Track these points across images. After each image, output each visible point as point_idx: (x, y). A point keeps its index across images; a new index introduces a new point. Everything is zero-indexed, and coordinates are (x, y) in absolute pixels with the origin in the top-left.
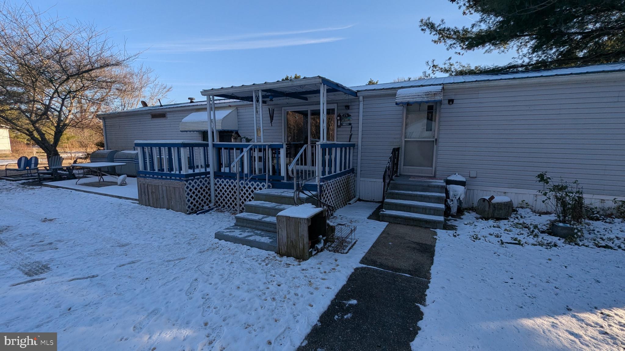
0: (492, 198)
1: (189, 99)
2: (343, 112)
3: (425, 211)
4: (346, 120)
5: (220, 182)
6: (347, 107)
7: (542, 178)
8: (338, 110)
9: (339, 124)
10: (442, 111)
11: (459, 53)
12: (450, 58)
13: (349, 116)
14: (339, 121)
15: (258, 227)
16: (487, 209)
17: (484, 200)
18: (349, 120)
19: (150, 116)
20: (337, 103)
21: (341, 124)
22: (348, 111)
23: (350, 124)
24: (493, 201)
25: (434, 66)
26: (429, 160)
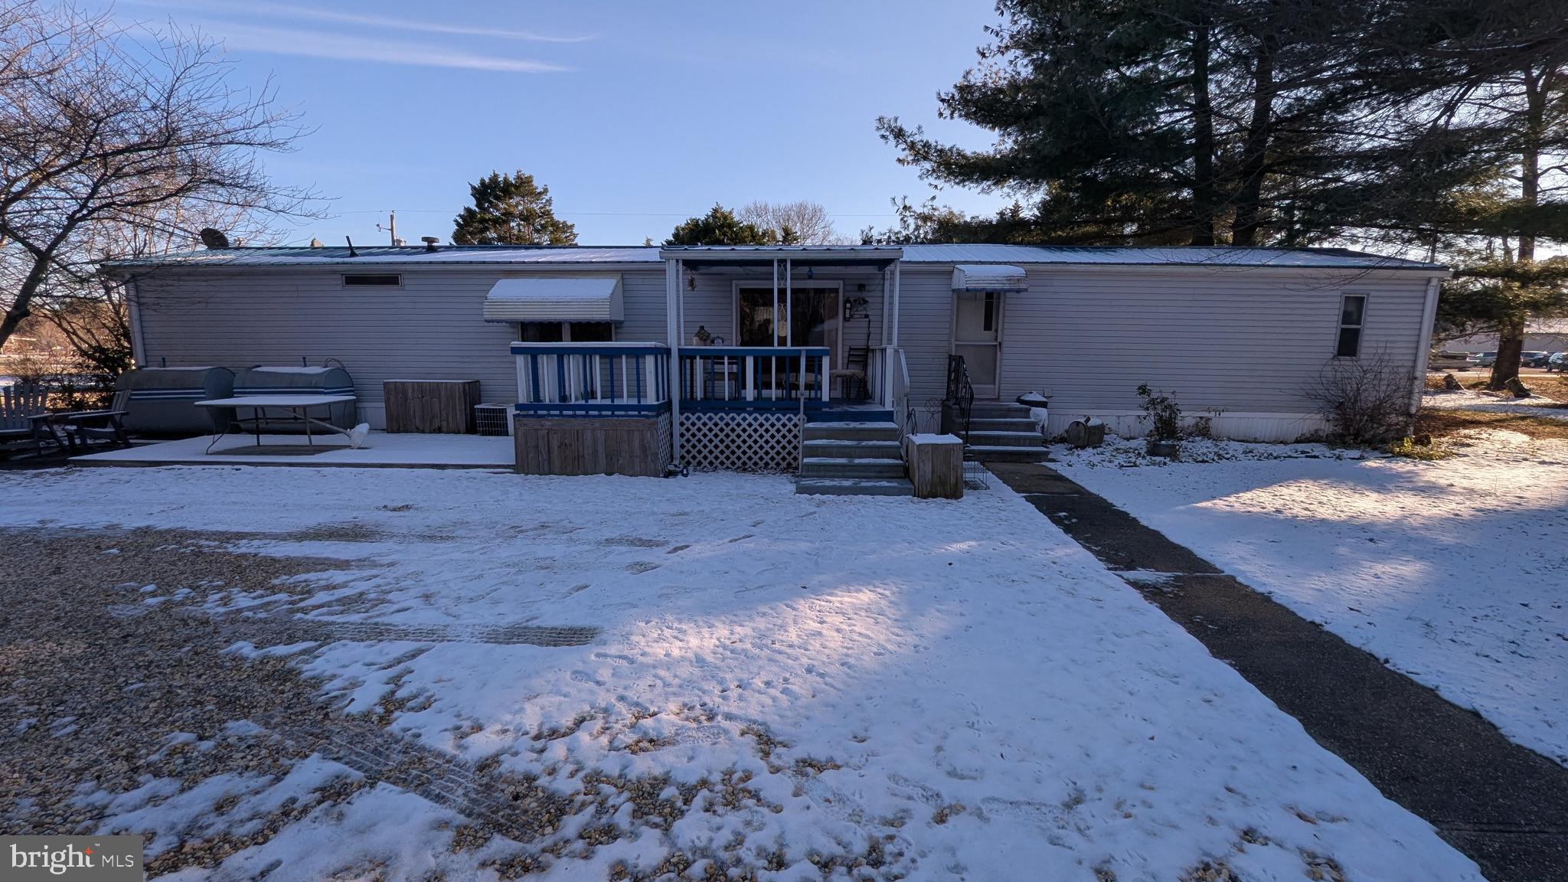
0: (1088, 419)
1: (424, 239)
2: (853, 296)
3: (1018, 441)
4: (861, 308)
5: (693, 418)
6: (861, 287)
7: (1143, 390)
8: (844, 291)
9: (847, 315)
10: (1008, 301)
11: (936, 186)
12: (934, 198)
13: (865, 302)
14: (848, 311)
15: (847, 474)
16: (1082, 435)
17: (1078, 423)
18: (865, 309)
19: (340, 281)
20: (844, 279)
21: (851, 316)
22: (864, 295)
23: (867, 316)
24: (1090, 424)
25: (905, 208)
26: (991, 373)
